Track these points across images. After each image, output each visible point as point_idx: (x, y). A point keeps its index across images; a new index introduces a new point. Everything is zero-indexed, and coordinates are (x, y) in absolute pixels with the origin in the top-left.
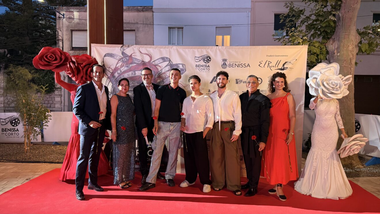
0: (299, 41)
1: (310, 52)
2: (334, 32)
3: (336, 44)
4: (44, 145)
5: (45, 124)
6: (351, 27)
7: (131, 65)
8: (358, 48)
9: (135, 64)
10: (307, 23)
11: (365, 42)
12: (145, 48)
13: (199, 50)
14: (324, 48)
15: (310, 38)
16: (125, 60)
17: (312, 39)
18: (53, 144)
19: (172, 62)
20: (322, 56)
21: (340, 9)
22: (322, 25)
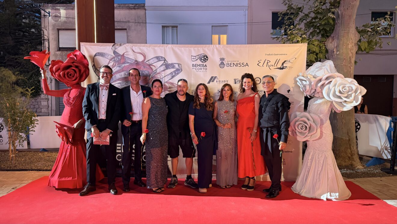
0: (298, 40)
1: (309, 50)
2: (333, 30)
3: (335, 42)
4: (30, 152)
5: (31, 129)
6: (350, 25)
7: (123, 65)
8: (357, 47)
9: (128, 64)
10: (306, 20)
11: (365, 40)
12: (139, 46)
13: (195, 48)
14: (324, 47)
15: (309, 36)
16: (116, 59)
17: (311, 37)
18: (40, 151)
19: (167, 61)
20: (321, 55)
21: (338, 7)
22: (321, 23)
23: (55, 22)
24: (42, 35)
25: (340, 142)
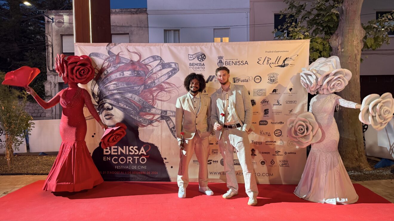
0: (300, 37)
2: (337, 27)
3: (339, 39)
4: (29, 155)
5: (29, 132)
6: (355, 20)
8: (363, 43)
9: (123, 64)
11: (370, 37)
13: (192, 47)
14: (328, 44)
15: (312, 34)
17: (314, 35)
18: (39, 155)
19: (163, 60)
20: (325, 53)
21: (342, 3)
22: (324, 20)
23: (59, 28)
24: (46, 41)
25: (347, 143)
